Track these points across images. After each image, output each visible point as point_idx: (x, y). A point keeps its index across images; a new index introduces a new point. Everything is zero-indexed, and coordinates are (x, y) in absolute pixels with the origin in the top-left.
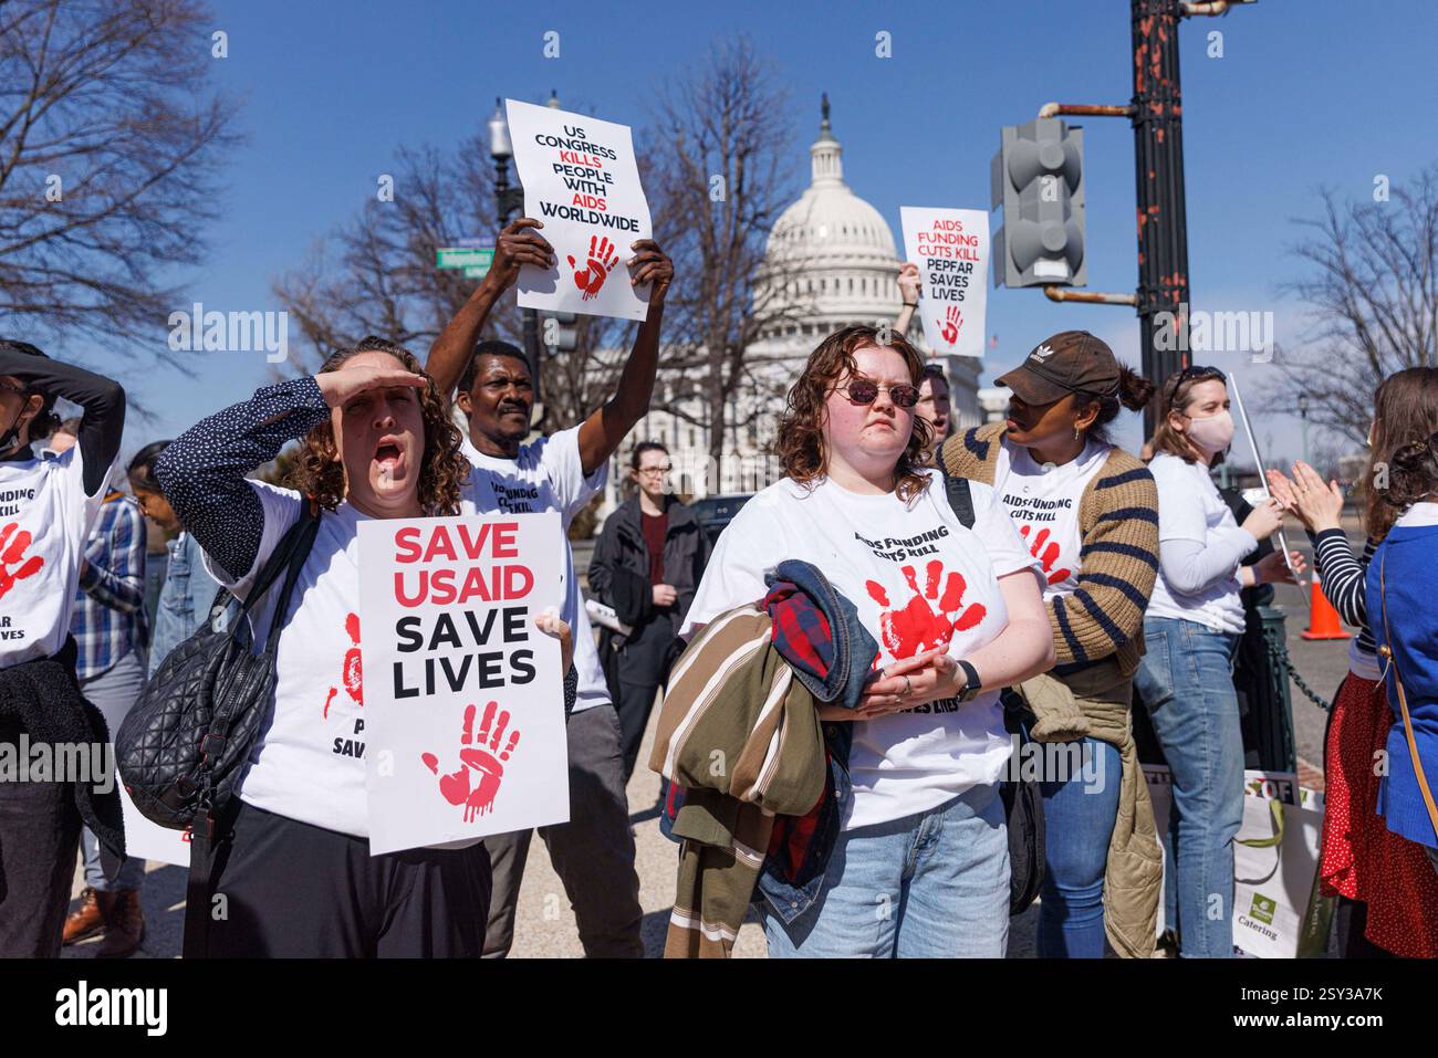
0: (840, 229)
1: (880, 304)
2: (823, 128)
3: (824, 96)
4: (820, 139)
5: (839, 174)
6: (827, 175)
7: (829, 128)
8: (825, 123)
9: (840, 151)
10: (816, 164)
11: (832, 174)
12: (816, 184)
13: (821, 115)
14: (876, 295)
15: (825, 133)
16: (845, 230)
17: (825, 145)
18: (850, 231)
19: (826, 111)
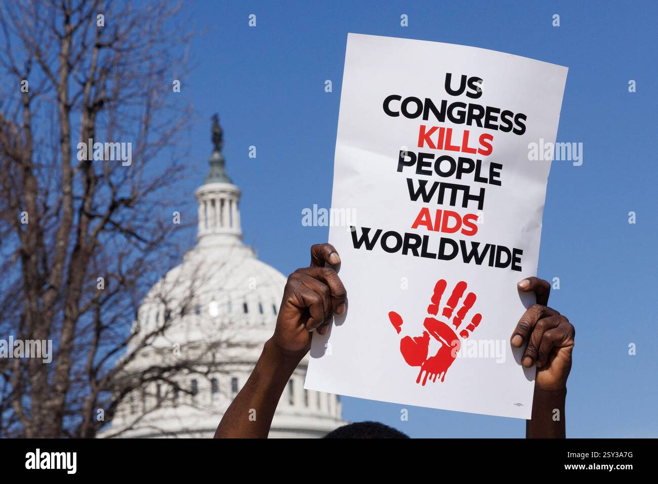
0: (238, 307)
1: (297, 415)
2: (212, 163)
3: (216, 119)
4: (209, 178)
5: (236, 229)
6: (219, 229)
7: (222, 163)
8: (216, 156)
9: (237, 195)
10: (206, 213)
11: (226, 229)
12: (203, 243)
13: (211, 146)
14: (291, 403)
15: (217, 170)
16: (245, 307)
17: (217, 187)
18: (253, 307)
19: (217, 139)
